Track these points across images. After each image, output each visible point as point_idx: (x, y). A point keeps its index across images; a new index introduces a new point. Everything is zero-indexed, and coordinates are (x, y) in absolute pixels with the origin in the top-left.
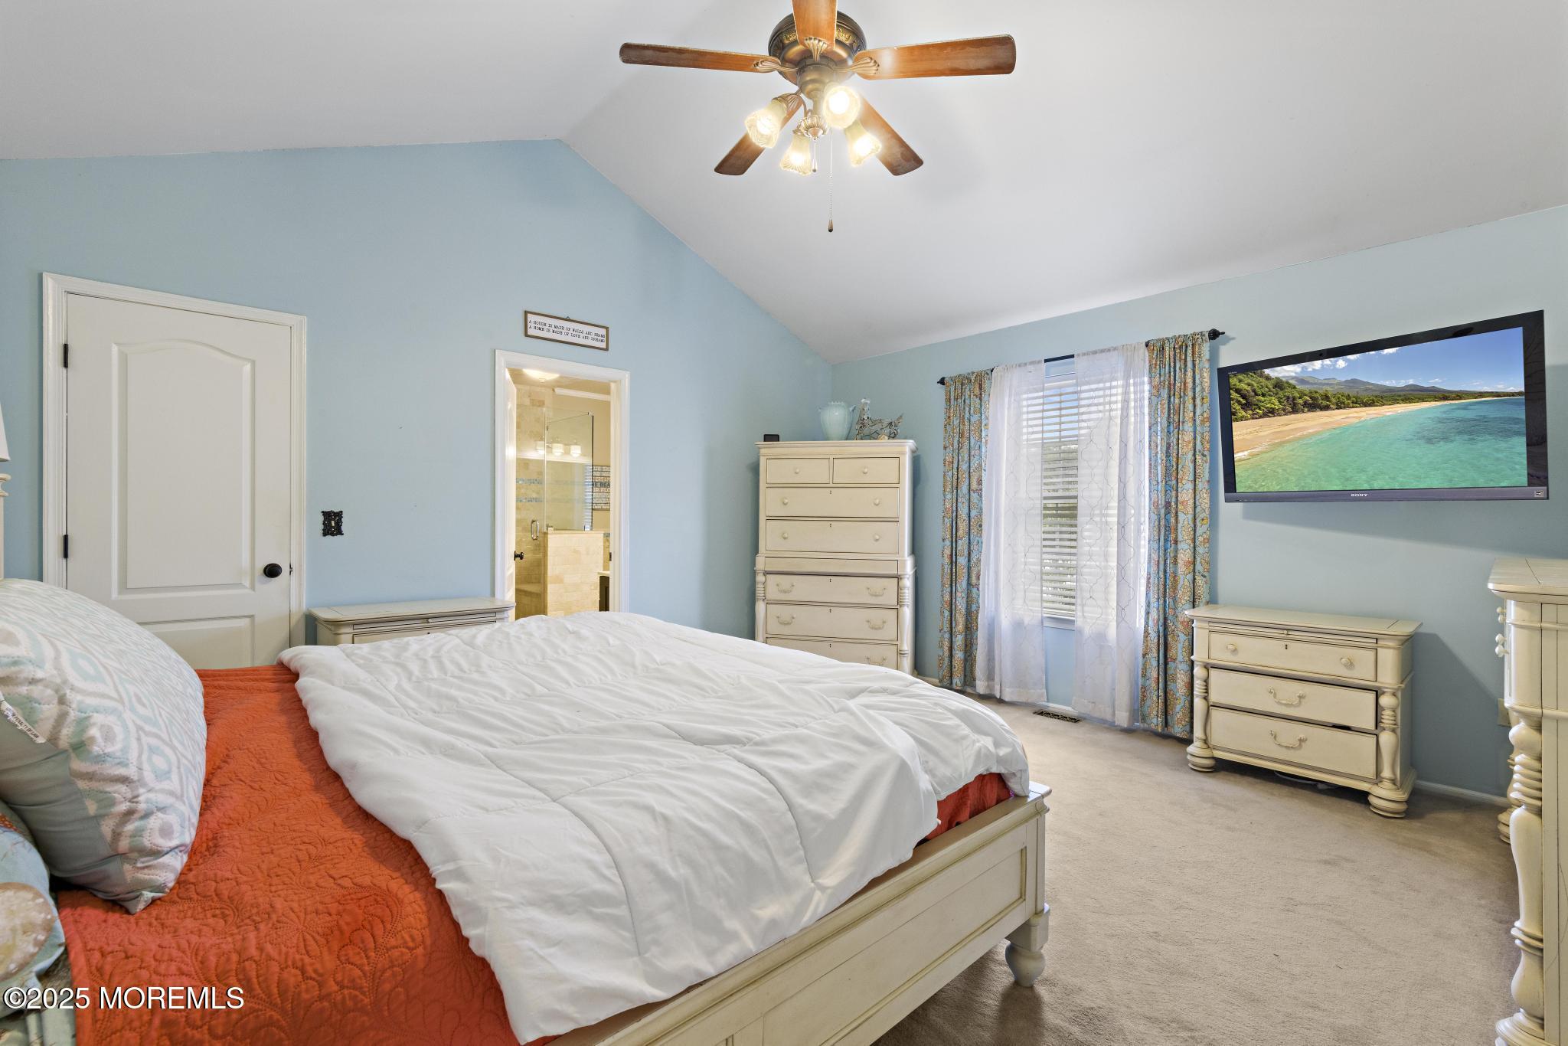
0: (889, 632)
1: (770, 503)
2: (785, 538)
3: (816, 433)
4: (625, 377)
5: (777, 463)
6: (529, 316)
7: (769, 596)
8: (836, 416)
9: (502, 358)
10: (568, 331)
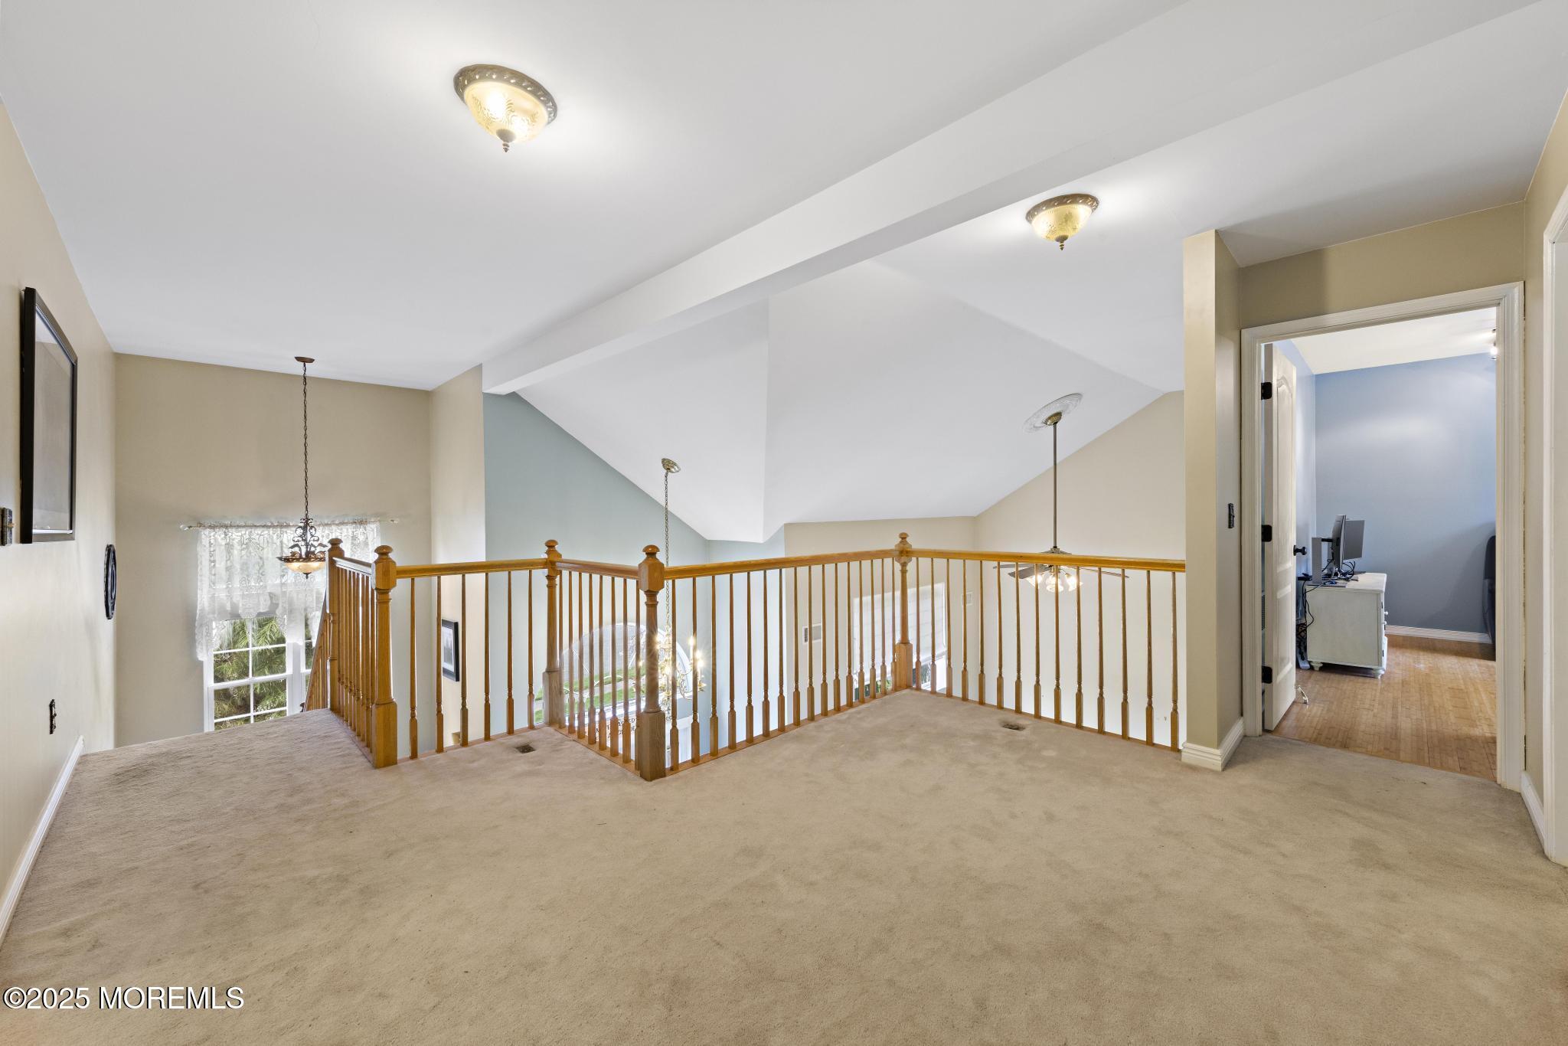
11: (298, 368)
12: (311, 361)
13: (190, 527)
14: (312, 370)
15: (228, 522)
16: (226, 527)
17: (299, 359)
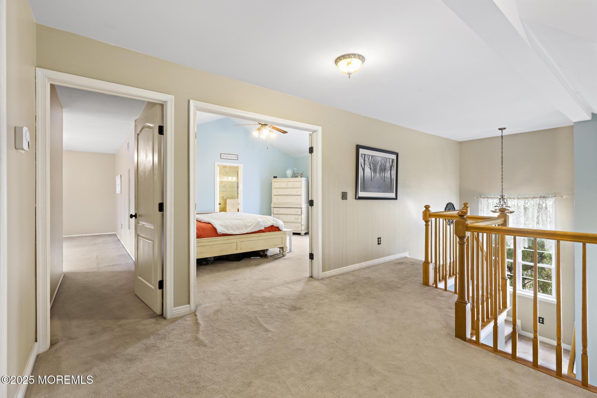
0: (299, 221)
1: (274, 192)
2: (277, 200)
3: (285, 176)
4: (242, 165)
5: (276, 183)
6: (221, 154)
7: (275, 213)
8: (289, 172)
9: (216, 164)
10: (229, 157)
11: (499, 133)
12: (505, 128)
13: (477, 198)
14: (505, 132)
15: (489, 196)
16: (488, 198)
17: (500, 129)
